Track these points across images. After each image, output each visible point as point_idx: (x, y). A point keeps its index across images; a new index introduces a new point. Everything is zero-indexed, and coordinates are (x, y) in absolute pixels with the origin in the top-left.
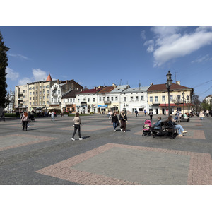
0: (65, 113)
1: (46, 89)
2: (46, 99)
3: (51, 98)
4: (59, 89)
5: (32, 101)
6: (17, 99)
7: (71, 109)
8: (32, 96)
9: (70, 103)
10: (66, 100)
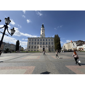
0: (79, 51)
1: (71, 44)
2: (71, 47)
3: (73, 46)
4: (75, 44)
5: (67, 48)
6: (64, 47)
7: (81, 49)
8: (67, 46)
9: (80, 47)
10: (79, 47)
